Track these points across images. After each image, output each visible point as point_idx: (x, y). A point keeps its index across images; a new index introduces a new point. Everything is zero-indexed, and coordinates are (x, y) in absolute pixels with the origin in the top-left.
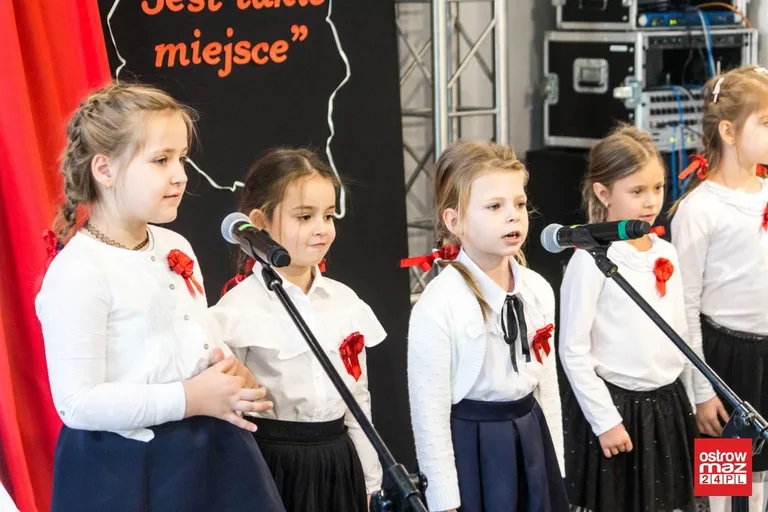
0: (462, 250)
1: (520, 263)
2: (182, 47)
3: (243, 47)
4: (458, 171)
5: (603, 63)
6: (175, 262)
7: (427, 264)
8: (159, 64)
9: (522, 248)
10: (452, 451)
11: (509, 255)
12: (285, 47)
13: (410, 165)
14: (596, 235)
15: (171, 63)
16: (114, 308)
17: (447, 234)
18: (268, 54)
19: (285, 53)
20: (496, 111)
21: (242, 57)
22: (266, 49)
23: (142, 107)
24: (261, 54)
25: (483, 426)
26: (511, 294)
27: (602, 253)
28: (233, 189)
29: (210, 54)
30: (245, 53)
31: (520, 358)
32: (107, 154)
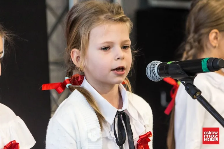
0: (85, 79)
1: (128, 89)
7: (60, 89)
11: (118, 83)
13: (51, 20)
14: (185, 69)
17: (73, 67)
26: (120, 110)
27: (190, 82)
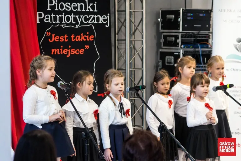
0: (110, 93)
2: (58, 50)
3: (73, 50)
4: (110, 76)
5: (173, 57)
6: (52, 92)
8: (52, 54)
9: (123, 93)
10: (109, 136)
12: (83, 50)
15: (55, 54)
16: (38, 100)
17: (107, 89)
18: (79, 52)
19: (83, 52)
20: (143, 69)
21: (73, 53)
22: (79, 51)
23: (46, 59)
24: (77, 52)
25: (115, 130)
26: (120, 102)
28: (70, 84)
29: (65, 52)
30: (74, 52)
31: (123, 116)
32: (39, 69)
